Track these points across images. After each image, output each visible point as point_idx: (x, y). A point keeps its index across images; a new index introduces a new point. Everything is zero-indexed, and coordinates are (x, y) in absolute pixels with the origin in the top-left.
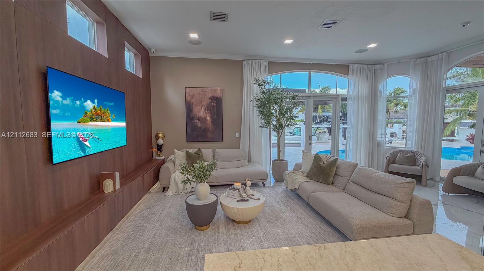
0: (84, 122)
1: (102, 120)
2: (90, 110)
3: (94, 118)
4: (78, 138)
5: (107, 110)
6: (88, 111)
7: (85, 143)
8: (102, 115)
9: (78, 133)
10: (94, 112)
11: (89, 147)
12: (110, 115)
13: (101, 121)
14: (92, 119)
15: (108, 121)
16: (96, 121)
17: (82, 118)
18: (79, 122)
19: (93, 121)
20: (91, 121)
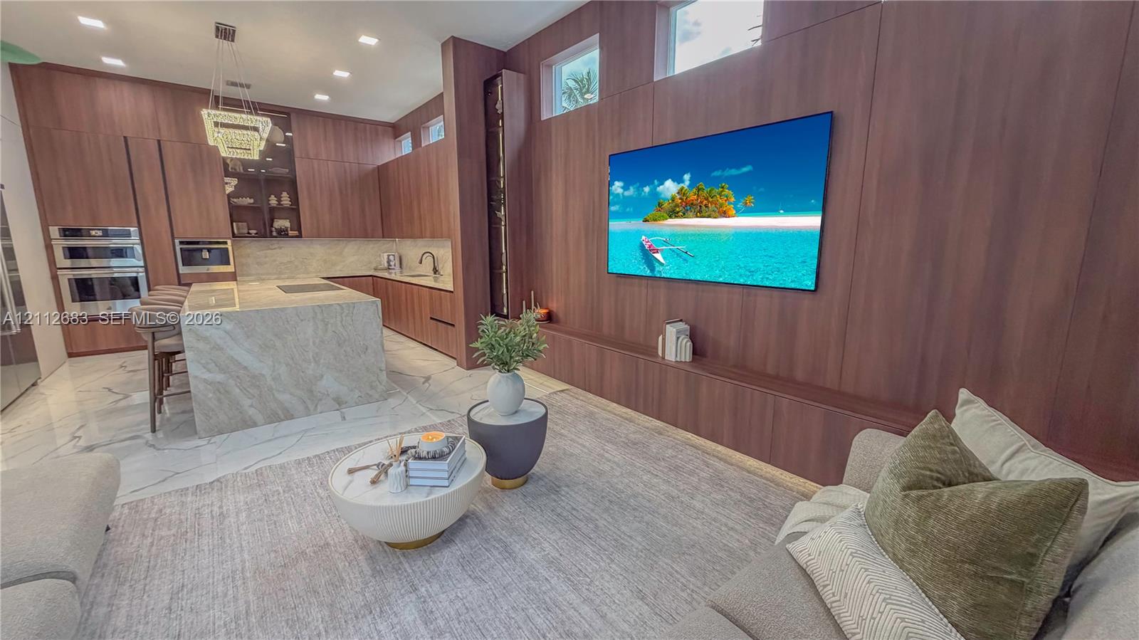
0: (655, 220)
1: (700, 214)
2: (669, 198)
3: (678, 212)
4: (642, 246)
5: (721, 189)
6: (664, 199)
7: (654, 255)
8: (701, 202)
9: (643, 237)
10: (680, 199)
11: (662, 264)
12: (733, 199)
13: (697, 217)
14: (673, 214)
15: (724, 214)
16: (684, 216)
17: (652, 212)
18: (646, 221)
19: (676, 217)
20: (670, 217)
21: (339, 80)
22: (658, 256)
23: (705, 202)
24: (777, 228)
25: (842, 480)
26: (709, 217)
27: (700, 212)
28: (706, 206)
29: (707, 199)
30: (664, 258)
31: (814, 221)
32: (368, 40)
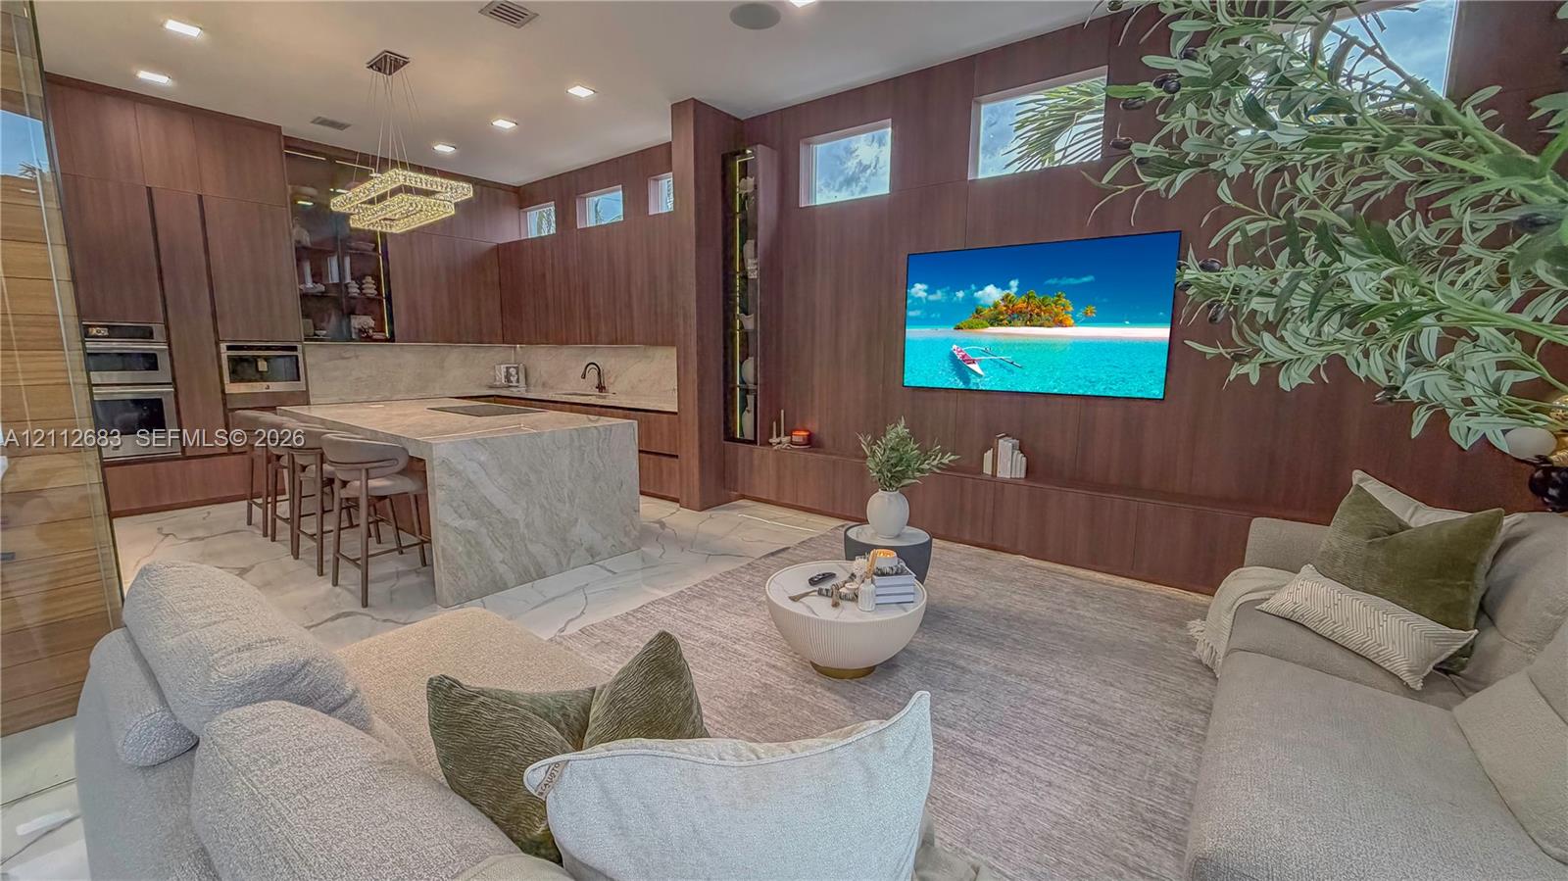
0: (972, 328)
1: (1030, 322)
2: (991, 304)
3: (1002, 320)
4: (953, 356)
5: (1056, 298)
6: (984, 306)
7: (969, 365)
8: (1032, 311)
9: (955, 347)
10: (1005, 306)
11: (980, 376)
12: (1071, 309)
13: (1026, 325)
14: (995, 321)
15: (1061, 324)
16: (1010, 324)
17: (968, 319)
18: (958, 328)
19: (999, 325)
20: (992, 325)
21: (500, 132)
22: (975, 367)
23: (1037, 310)
24: (1121, 339)
25: (1243, 563)
26: (1041, 326)
27: (1031, 320)
28: (1038, 315)
29: (1039, 307)
30: (982, 370)
31: (1163, 332)
32: (581, 92)
